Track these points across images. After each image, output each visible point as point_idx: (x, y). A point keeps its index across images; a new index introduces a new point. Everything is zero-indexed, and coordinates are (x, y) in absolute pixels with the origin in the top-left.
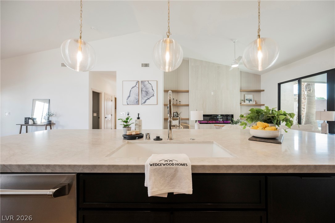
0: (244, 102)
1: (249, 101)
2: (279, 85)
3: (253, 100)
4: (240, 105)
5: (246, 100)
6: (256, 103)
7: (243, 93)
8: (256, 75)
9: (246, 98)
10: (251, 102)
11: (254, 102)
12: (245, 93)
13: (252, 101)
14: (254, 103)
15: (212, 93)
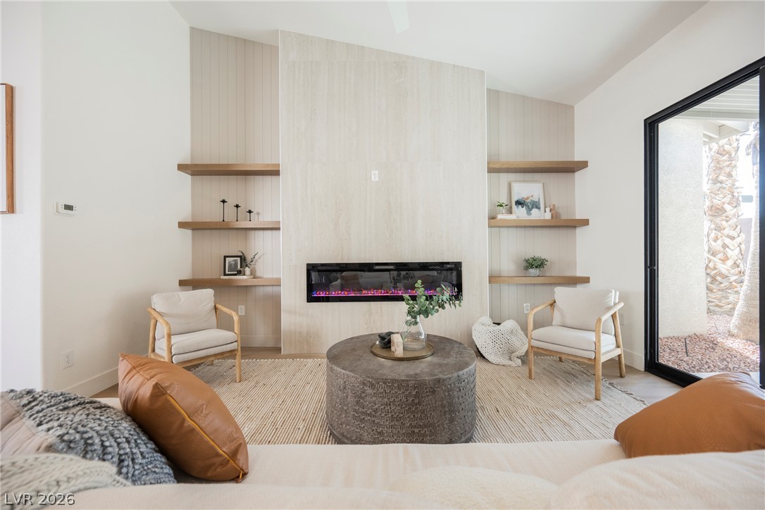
0: (510, 212)
1: (529, 210)
2: (651, 126)
3: (542, 206)
4: (490, 226)
5: (519, 203)
6: (555, 215)
7: (505, 178)
8: (558, 104)
9: (515, 199)
10: (535, 211)
11: (548, 209)
12: (511, 176)
13: (539, 208)
14: (548, 216)
15: (375, 176)
